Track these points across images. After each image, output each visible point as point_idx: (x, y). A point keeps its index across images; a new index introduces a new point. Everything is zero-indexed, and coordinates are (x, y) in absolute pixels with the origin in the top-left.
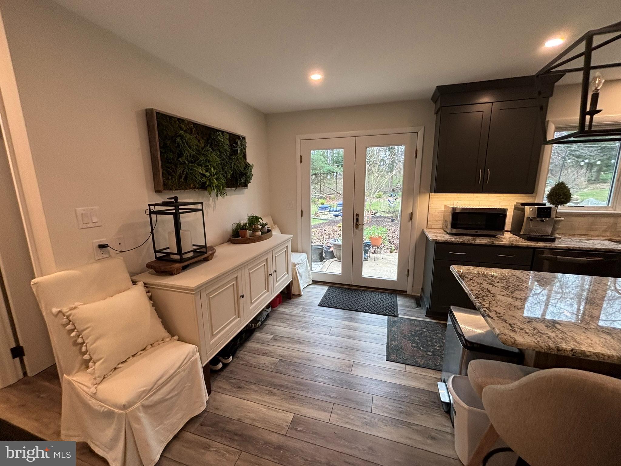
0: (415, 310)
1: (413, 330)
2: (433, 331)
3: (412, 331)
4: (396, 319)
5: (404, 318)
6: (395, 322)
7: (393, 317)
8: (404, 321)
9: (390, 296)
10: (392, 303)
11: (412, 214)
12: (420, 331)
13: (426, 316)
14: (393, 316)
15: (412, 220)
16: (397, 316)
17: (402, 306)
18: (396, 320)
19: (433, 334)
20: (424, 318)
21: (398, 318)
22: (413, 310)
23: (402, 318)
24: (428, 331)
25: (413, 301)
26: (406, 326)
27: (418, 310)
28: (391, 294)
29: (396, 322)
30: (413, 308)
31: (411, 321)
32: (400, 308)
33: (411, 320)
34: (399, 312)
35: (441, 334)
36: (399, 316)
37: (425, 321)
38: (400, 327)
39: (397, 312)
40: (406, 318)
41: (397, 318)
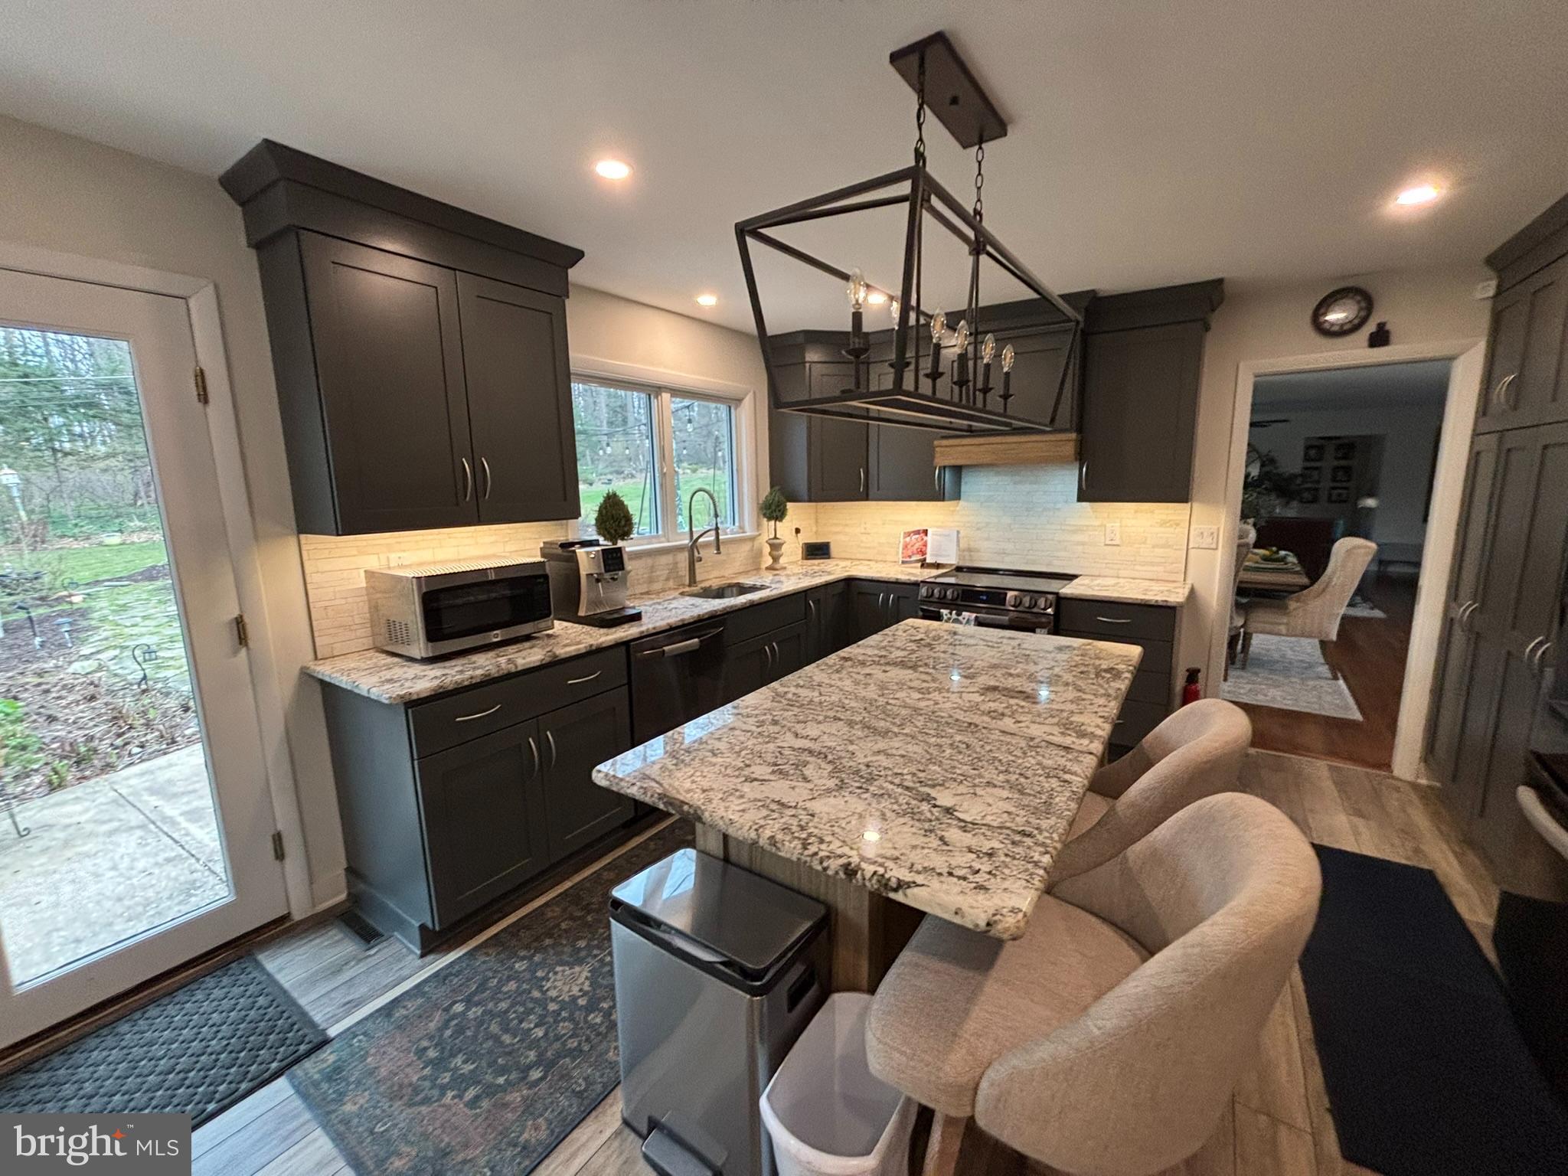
0: (372, 961)
1: (425, 1043)
2: (482, 986)
3: (426, 1049)
4: (328, 1057)
5: (358, 1023)
6: (334, 1074)
7: (313, 1057)
8: (365, 1034)
9: (225, 980)
10: (261, 1001)
11: (239, 623)
12: (446, 1025)
13: (422, 956)
14: (308, 1054)
15: (246, 645)
16: (326, 1042)
17: (312, 981)
18: (332, 1058)
19: (492, 998)
20: (422, 968)
21: (335, 1045)
22: (361, 967)
23: (350, 1033)
24: (469, 1002)
25: (335, 934)
26: (390, 1050)
27: (381, 953)
28: (225, 966)
29: (337, 1069)
30: (360, 960)
31: (389, 1015)
32: (314, 996)
33: (387, 1010)
34: (318, 1017)
35: (509, 979)
36: (332, 1032)
37: (436, 975)
38: (371, 1073)
39: (313, 1025)
40: (366, 1019)
41: (328, 1049)
